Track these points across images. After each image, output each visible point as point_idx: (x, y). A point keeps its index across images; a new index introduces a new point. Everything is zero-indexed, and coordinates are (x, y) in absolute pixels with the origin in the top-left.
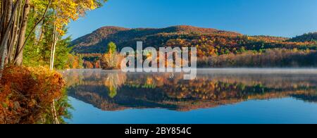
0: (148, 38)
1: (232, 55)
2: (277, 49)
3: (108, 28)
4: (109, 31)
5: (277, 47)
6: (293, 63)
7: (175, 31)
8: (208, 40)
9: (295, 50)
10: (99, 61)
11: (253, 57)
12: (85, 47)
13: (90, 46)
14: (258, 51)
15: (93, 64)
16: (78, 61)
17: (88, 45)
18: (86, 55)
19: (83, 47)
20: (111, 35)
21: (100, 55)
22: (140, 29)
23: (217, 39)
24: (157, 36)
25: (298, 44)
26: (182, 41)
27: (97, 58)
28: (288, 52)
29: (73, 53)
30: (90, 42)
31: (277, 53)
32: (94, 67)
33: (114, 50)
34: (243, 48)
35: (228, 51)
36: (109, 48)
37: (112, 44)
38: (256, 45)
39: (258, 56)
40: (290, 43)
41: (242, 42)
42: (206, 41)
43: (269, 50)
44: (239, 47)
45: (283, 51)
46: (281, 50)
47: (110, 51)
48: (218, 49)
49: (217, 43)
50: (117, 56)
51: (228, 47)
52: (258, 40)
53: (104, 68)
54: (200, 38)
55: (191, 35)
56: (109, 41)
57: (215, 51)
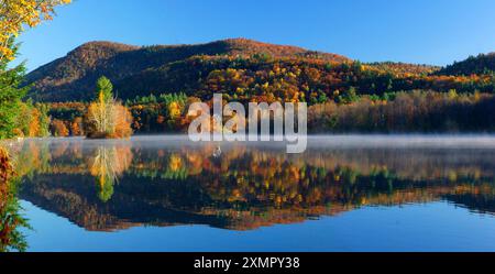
0: (172, 67)
1: (332, 105)
2: (417, 93)
3: (98, 46)
4: (100, 51)
5: (417, 88)
6: (448, 123)
7: (225, 52)
8: (287, 72)
9: (453, 94)
10: (79, 119)
11: (371, 110)
12: (53, 89)
13: (63, 86)
14: (380, 94)
15: (68, 127)
16: (40, 119)
17: (58, 84)
18: (55, 105)
19: (50, 89)
20: (104, 60)
21: (81, 106)
22: (157, 47)
23: (303, 69)
24: (190, 63)
25: (458, 80)
26: (237, 75)
27: (76, 112)
28: (438, 97)
29: (30, 101)
30: (62, 77)
31: (416, 101)
32: (71, 134)
33: (109, 94)
34: (352, 90)
35: (324, 96)
36: (98, 89)
37: (105, 82)
38: (377, 82)
39: (381, 107)
40: (443, 78)
41: (351, 77)
42: (282, 76)
43: (402, 95)
44: (344, 89)
45: (429, 98)
46: (425, 94)
47: (101, 95)
48: (305, 92)
49: (303, 78)
50: (113, 107)
51: (324, 88)
52: (382, 72)
53: (89, 136)
54: (272, 68)
55: (253, 60)
56: (98, 76)
57: (299, 97)
